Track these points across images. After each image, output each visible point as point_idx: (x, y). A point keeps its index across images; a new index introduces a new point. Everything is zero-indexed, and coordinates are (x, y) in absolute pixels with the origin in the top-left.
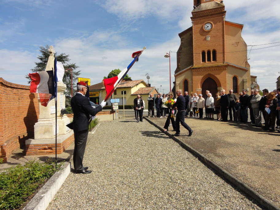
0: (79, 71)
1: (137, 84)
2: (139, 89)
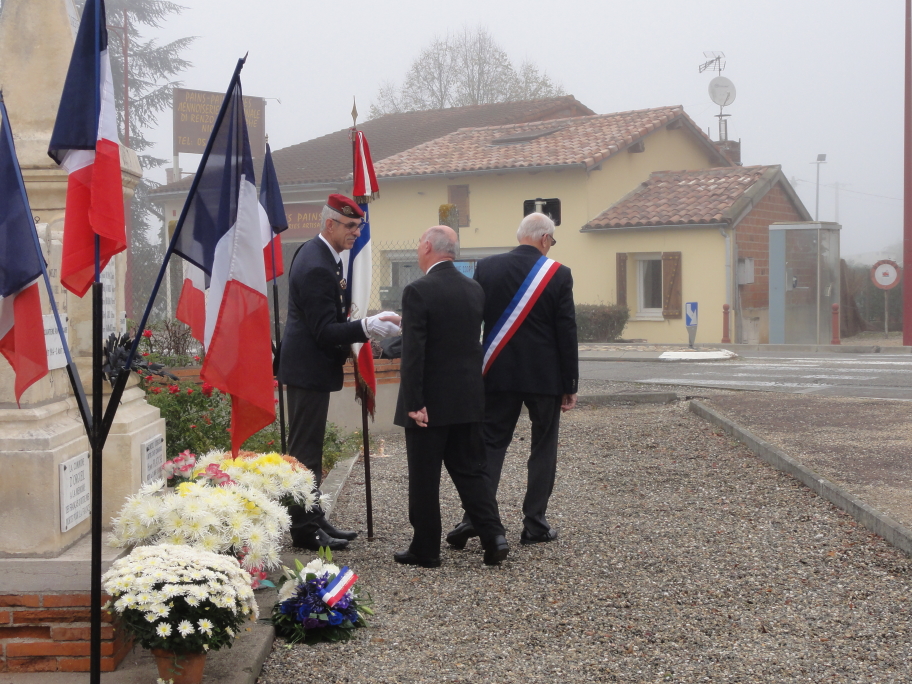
1: (634, 147)
2: (645, 185)
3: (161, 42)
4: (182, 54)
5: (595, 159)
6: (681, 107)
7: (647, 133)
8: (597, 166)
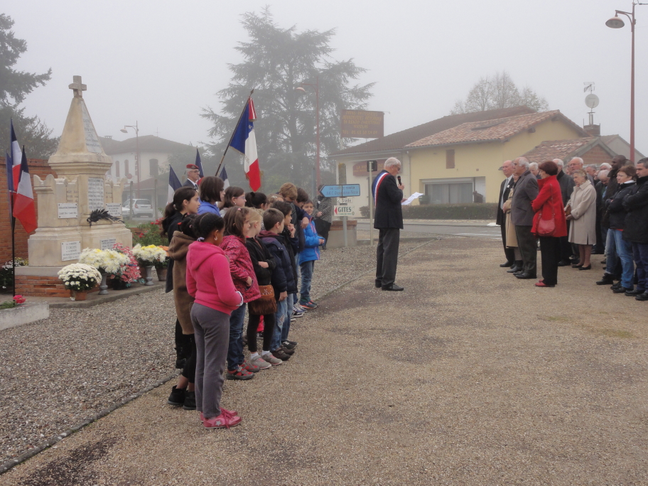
0: (370, 85)
1: (530, 130)
2: (536, 147)
3: (361, 86)
4: (370, 90)
5: (505, 137)
6: (558, 111)
7: (537, 124)
8: (507, 140)
